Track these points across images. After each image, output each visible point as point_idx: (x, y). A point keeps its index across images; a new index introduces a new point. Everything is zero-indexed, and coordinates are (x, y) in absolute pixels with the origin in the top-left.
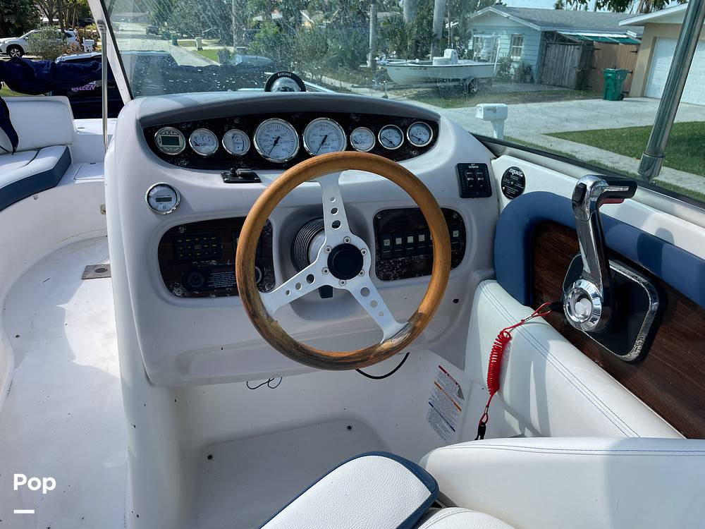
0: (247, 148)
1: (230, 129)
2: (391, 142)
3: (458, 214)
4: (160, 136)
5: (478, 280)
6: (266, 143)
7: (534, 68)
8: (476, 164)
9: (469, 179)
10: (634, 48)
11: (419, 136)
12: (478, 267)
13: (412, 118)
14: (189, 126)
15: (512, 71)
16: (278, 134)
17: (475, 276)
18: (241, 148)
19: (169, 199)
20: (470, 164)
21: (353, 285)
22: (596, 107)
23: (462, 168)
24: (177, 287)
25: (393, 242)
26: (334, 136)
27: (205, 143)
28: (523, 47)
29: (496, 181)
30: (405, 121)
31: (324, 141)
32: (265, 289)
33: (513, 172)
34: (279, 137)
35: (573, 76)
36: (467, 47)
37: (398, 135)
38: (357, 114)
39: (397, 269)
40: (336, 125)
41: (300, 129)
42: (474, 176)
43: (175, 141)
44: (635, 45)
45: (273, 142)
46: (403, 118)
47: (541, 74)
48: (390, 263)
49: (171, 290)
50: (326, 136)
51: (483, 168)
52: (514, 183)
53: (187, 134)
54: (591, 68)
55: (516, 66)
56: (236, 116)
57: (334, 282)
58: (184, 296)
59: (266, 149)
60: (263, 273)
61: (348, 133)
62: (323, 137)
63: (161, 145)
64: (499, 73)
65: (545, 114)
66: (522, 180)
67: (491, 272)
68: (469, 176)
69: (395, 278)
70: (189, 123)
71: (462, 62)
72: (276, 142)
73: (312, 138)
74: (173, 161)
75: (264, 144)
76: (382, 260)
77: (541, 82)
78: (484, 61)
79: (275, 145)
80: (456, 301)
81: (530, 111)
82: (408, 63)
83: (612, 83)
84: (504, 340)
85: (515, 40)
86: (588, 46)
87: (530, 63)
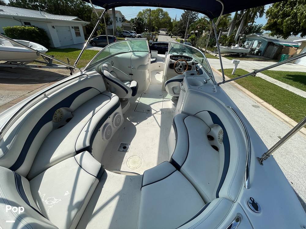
7: (262, 52)
15: (255, 51)
18: (176, 58)
26: (184, 59)
28: (261, 45)
35: (273, 55)
38: (186, 57)
44: (297, 48)
47: (264, 53)
53: (173, 57)
54: (280, 53)
55: (257, 50)
57: (180, 68)
58: (170, 69)
64: (251, 52)
65: (257, 64)
68: (193, 63)
71: (240, 48)
74: (171, 59)
77: (263, 56)
78: (246, 48)
81: (254, 63)
82: (224, 47)
83: (283, 59)
85: (259, 43)
86: (281, 47)
87: (261, 50)
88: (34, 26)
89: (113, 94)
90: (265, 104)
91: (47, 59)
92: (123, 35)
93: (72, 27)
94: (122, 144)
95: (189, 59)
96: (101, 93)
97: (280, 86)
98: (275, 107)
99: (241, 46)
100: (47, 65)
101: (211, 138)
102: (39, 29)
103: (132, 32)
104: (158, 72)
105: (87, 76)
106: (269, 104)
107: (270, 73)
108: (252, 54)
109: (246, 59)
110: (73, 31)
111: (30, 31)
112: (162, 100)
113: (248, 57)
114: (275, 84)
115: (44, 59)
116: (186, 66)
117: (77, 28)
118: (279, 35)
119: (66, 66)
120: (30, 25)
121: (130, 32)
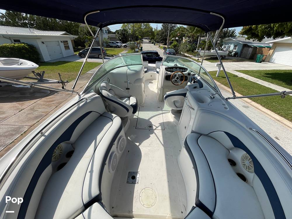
7: (239, 53)
10: (269, 49)
14: (168, 68)
15: (233, 53)
18: (172, 70)
21: (178, 80)
22: (252, 64)
23: (189, 73)
27: (169, 70)
28: (237, 48)
35: (249, 56)
36: (222, 47)
38: (181, 68)
44: (270, 48)
47: (241, 55)
54: (255, 54)
55: (234, 52)
57: (177, 80)
58: (167, 80)
62: (178, 70)
64: (229, 54)
65: (237, 65)
74: (167, 71)
77: (240, 57)
78: (225, 51)
81: (234, 64)
82: (205, 51)
83: (259, 59)
85: (235, 46)
86: (255, 48)
87: (238, 52)
88: (23, 43)
89: (114, 115)
90: (254, 103)
91: (38, 75)
92: (109, 45)
93: (62, 42)
94: (129, 172)
95: (184, 70)
96: (101, 115)
97: (262, 84)
98: (264, 106)
99: (219, 50)
100: (38, 81)
101: (233, 163)
102: (28, 45)
103: (118, 43)
104: (150, 81)
105: (87, 99)
106: (258, 103)
107: (250, 72)
108: (230, 56)
109: (226, 61)
110: (62, 45)
111: (20, 48)
112: (161, 112)
113: (227, 59)
114: (258, 83)
115: (35, 75)
116: (182, 77)
117: (65, 42)
118: (254, 38)
119: (57, 81)
120: (20, 42)
121: (116, 42)
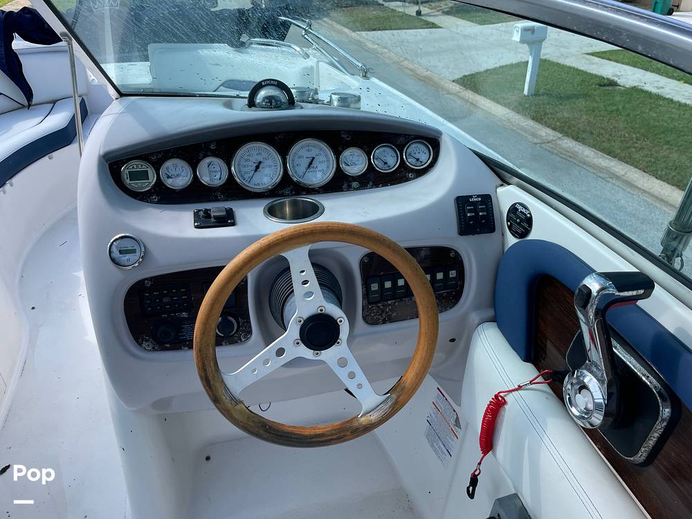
0: (225, 176)
1: (206, 156)
2: (386, 163)
3: (456, 252)
4: (127, 171)
5: (477, 322)
6: (246, 169)
8: (478, 196)
9: (469, 215)
11: (417, 156)
12: (477, 307)
13: (410, 135)
14: (160, 156)
16: (260, 158)
17: (474, 317)
18: (218, 176)
19: (133, 251)
20: (471, 197)
23: (462, 202)
24: (147, 341)
25: (382, 286)
26: (322, 158)
27: (178, 175)
29: (501, 213)
30: (401, 139)
31: (311, 163)
32: (241, 340)
33: (520, 208)
34: (260, 162)
37: (394, 154)
38: (348, 132)
39: (386, 313)
40: (323, 146)
41: (283, 152)
42: (475, 211)
43: (144, 175)
45: (254, 168)
46: (400, 135)
48: (379, 307)
49: (140, 344)
50: (314, 158)
51: (487, 200)
52: (521, 221)
53: (157, 166)
56: (211, 142)
58: (154, 349)
59: (246, 176)
60: (238, 323)
61: (338, 154)
62: (309, 160)
63: (128, 181)
66: (529, 221)
67: (491, 313)
68: (470, 211)
69: (384, 322)
70: (160, 152)
72: (257, 167)
73: (297, 162)
75: (244, 170)
76: (370, 303)
79: (256, 171)
80: (452, 340)
84: (497, 405)
